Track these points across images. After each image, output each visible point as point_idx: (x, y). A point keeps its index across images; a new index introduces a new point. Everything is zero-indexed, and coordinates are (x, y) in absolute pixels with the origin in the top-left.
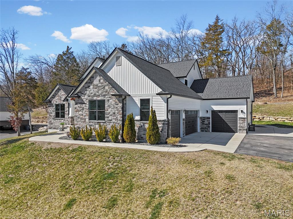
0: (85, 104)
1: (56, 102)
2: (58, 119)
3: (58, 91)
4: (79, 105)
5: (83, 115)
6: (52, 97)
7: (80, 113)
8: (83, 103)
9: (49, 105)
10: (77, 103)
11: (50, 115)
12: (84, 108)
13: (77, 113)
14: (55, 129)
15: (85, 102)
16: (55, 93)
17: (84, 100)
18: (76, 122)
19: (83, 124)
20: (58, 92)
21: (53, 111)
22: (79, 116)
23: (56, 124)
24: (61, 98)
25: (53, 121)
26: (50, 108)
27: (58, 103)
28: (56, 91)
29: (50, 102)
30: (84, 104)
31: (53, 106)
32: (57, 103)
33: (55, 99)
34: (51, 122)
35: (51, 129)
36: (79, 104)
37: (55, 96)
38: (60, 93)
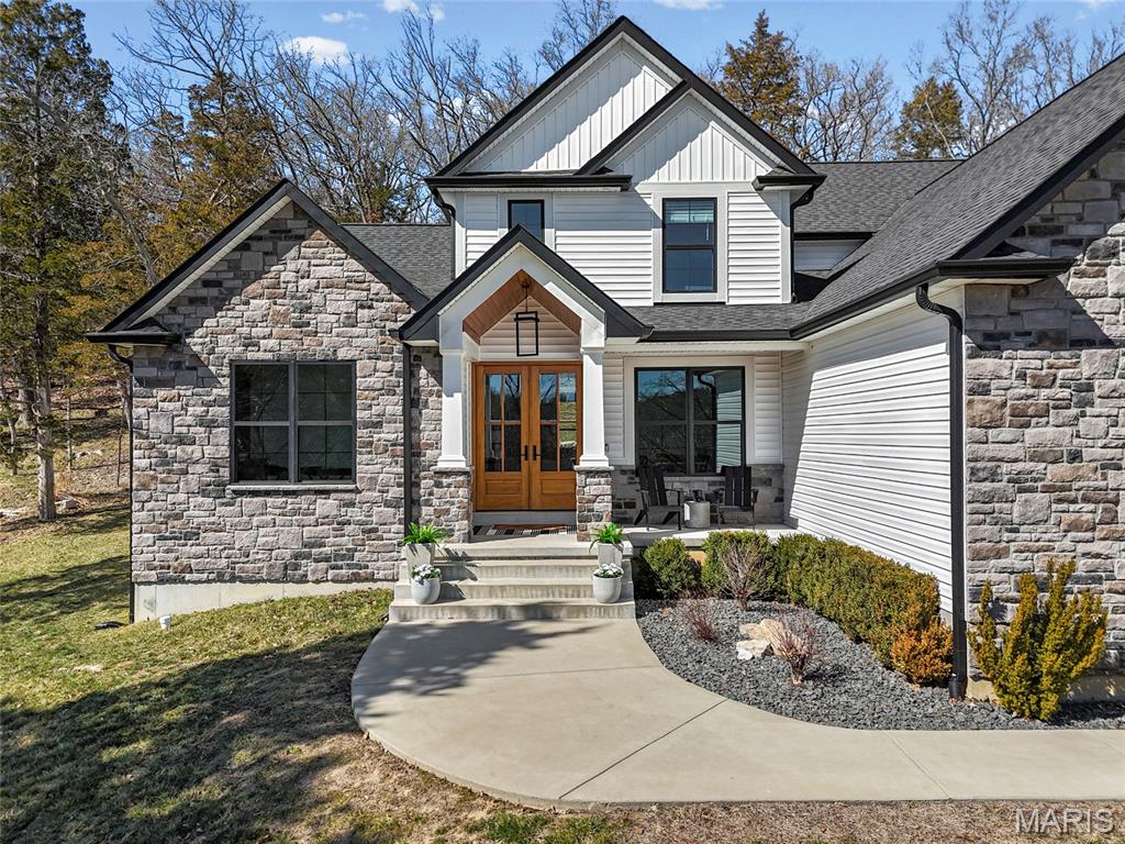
0: (1108, 343)
1: (250, 342)
2: (267, 493)
3: (268, 246)
4: (1031, 359)
5: (1075, 456)
6: (192, 301)
7: (1041, 434)
8: (1077, 334)
9: (152, 372)
10: (1005, 336)
11: (165, 460)
12: (1090, 388)
13: (1007, 433)
14: (233, 579)
15: (1109, 331)
16: (231, 264)
17: (1090, 307)
18: (987, 530)
19: (1081, 548)
20: (276, 255)
21: (210, 424)
22: (1029, 465)
23: (243, 539)
24: (308, 309)
25: (199, 510)
26: (162, 393)
27: (269, 356)
28: (244, 247)
29: (175, 341)
30: (1090, 343)
31: (209, 381)
32: (252, 355)
33: (225, 318)
34: (178, 517)
35: (183, 581)
36: (1031, 346)
37: (232, 292)
38: (291, 266)
